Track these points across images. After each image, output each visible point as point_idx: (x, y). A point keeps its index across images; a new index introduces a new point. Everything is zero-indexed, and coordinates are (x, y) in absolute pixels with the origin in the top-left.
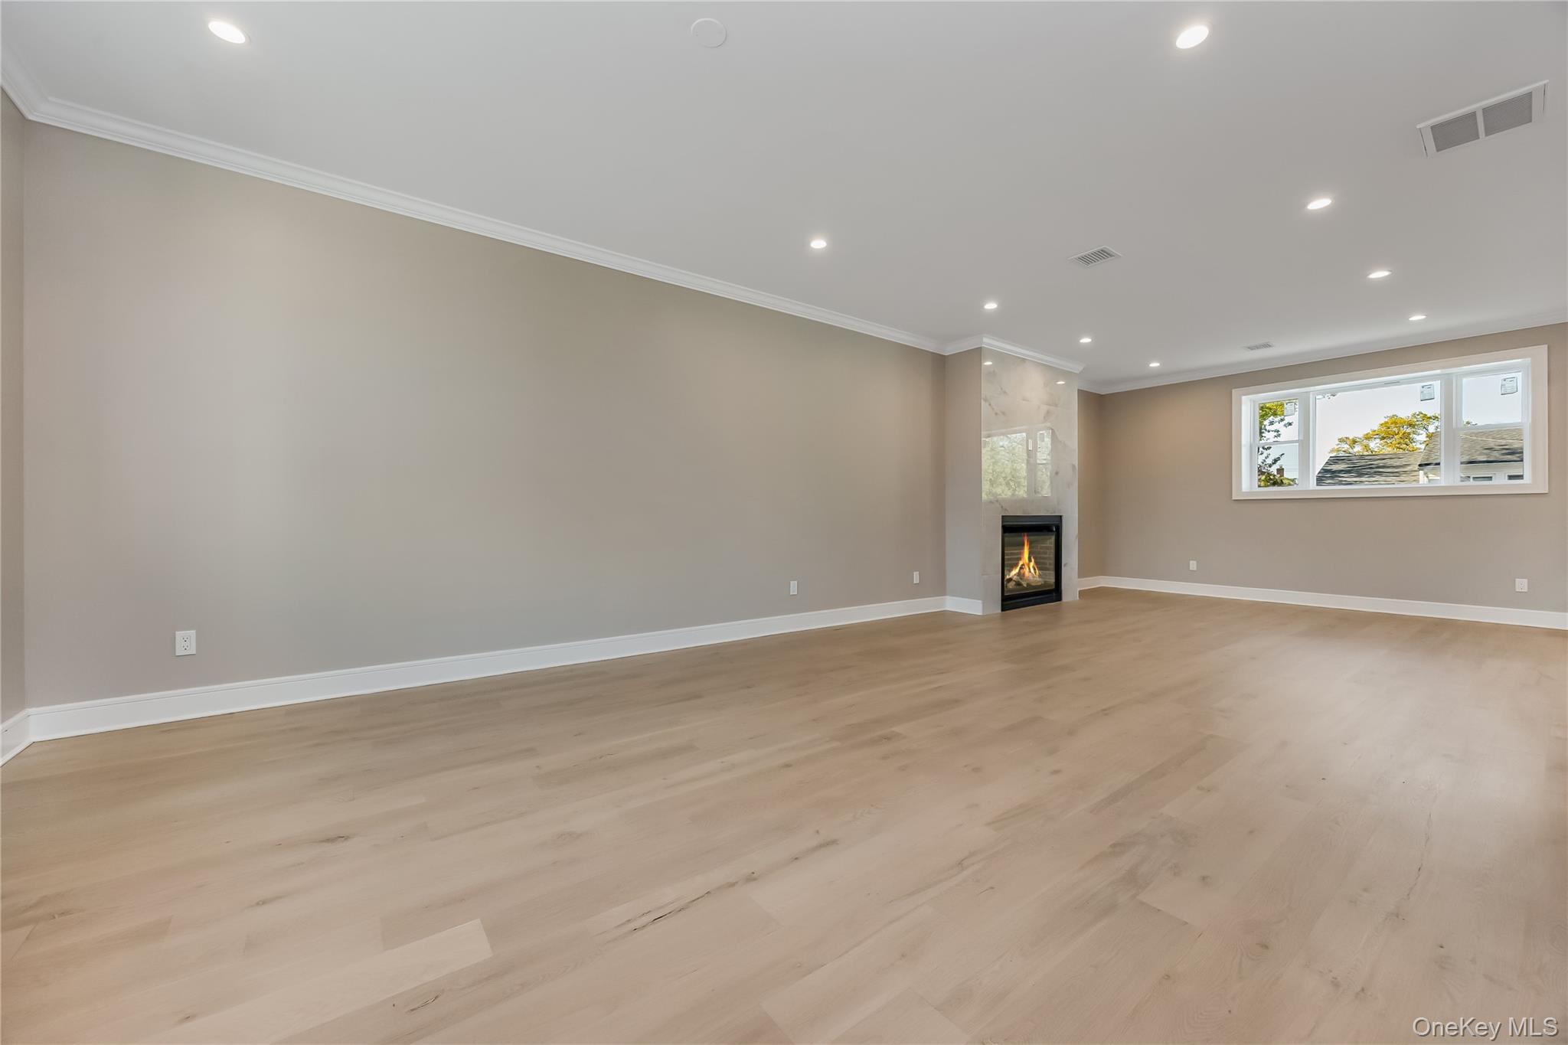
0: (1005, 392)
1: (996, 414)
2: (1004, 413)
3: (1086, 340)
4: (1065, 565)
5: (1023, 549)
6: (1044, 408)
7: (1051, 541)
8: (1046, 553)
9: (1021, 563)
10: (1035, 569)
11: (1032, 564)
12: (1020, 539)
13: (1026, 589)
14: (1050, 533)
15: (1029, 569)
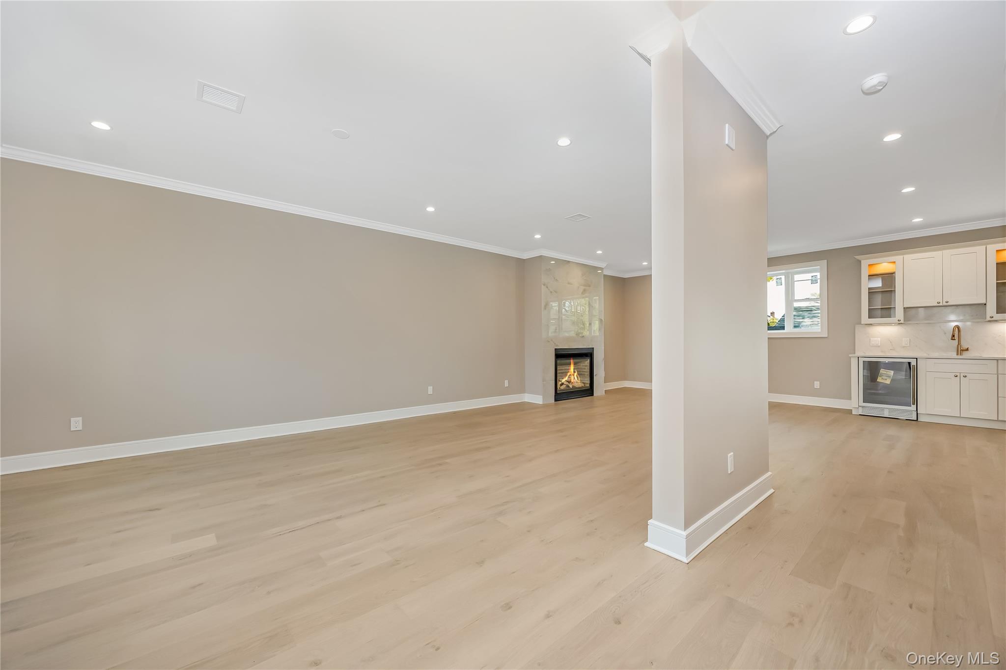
0: (556, 280)
1: (551, 292)
2: (556, 292)
3: (599, 252)
4: (596, 375)
5: (570, 367)
6: (582, 288)
7: (587, 362)
8: (585, 369)
9: (569, 374)
10: (577, 378)
11: (576, 374)
12: (568, 361)
13: (571, 389)
14: (587, 358)
15: (574, 377)
